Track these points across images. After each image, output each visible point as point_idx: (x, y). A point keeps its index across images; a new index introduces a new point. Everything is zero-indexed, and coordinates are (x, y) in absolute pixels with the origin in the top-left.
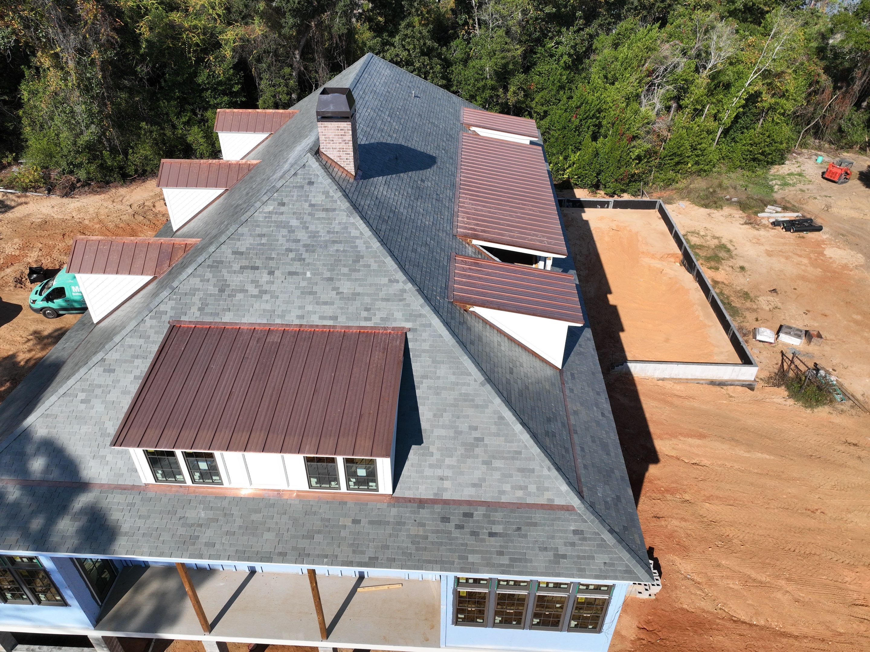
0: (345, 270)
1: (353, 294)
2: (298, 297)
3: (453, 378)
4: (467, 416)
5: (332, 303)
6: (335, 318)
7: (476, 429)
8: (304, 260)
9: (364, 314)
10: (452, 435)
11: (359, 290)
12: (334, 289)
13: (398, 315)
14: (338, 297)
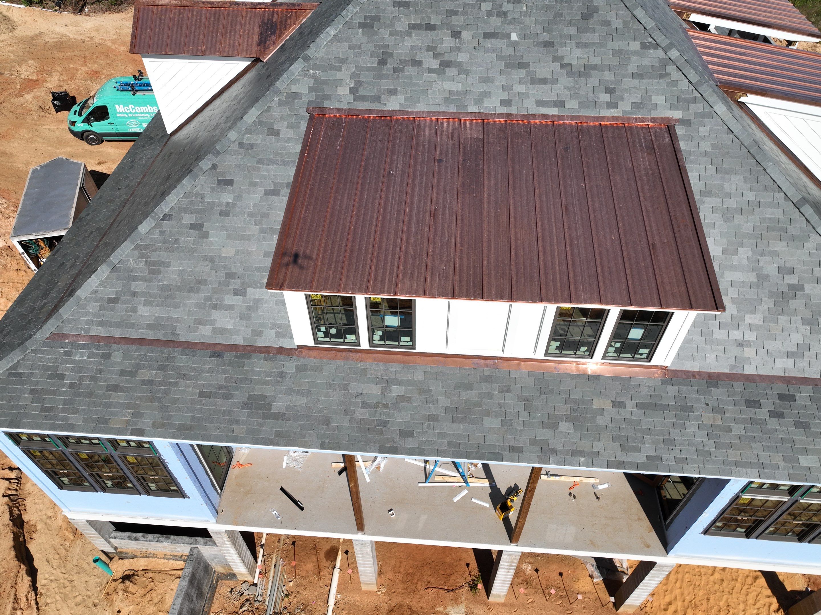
0: (573, 30)
1: (586, 66)
2: (502, 72)
3: (750, 196)
4: (777, 253)
5: (554, 81)
6: (560, 104)
7: (791, 271)
8: (505, 14)
9: (606, 98)
10: (754, 280)
11: (596, 61)
12: (556, 59)
13: (659, 99)
14: (564, 71)
